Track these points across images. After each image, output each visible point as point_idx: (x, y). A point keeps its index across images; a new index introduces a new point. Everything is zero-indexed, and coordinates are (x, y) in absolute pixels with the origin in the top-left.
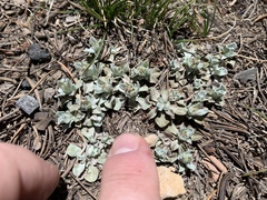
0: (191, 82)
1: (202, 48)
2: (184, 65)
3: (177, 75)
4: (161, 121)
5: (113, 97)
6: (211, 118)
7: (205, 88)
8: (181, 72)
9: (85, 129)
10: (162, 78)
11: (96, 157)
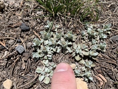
0: (91, 41)
1: (96, 26)
2: (88, 33)
3: (85, 37)
4: (78, 58)
5: (57, 47)
6: (100, 57)
7: (97, 43)
8: (87, 36)
9: (44, 60)
10: (78, 39)
11: (49, 73)
